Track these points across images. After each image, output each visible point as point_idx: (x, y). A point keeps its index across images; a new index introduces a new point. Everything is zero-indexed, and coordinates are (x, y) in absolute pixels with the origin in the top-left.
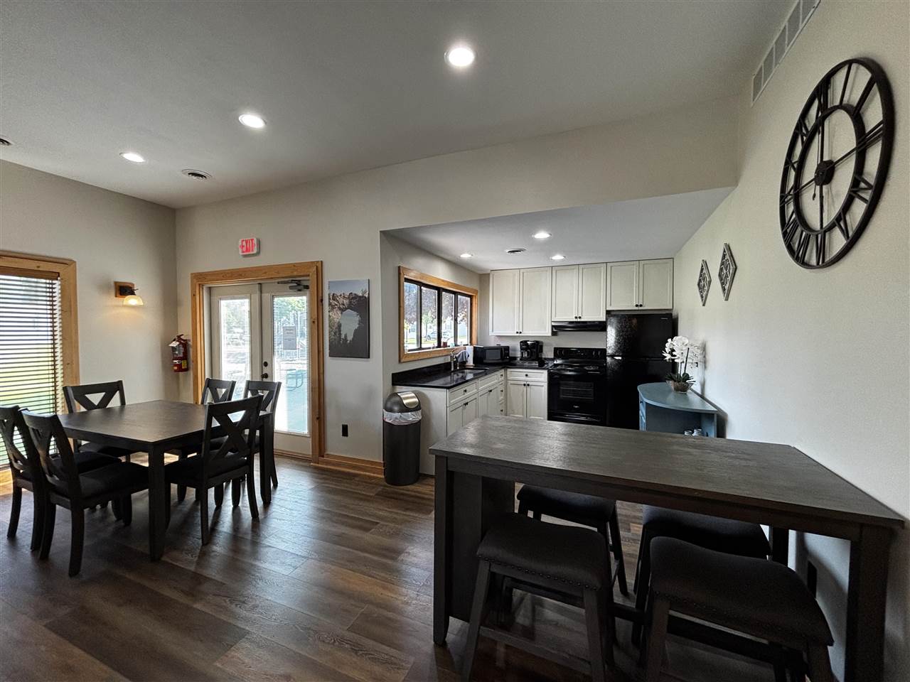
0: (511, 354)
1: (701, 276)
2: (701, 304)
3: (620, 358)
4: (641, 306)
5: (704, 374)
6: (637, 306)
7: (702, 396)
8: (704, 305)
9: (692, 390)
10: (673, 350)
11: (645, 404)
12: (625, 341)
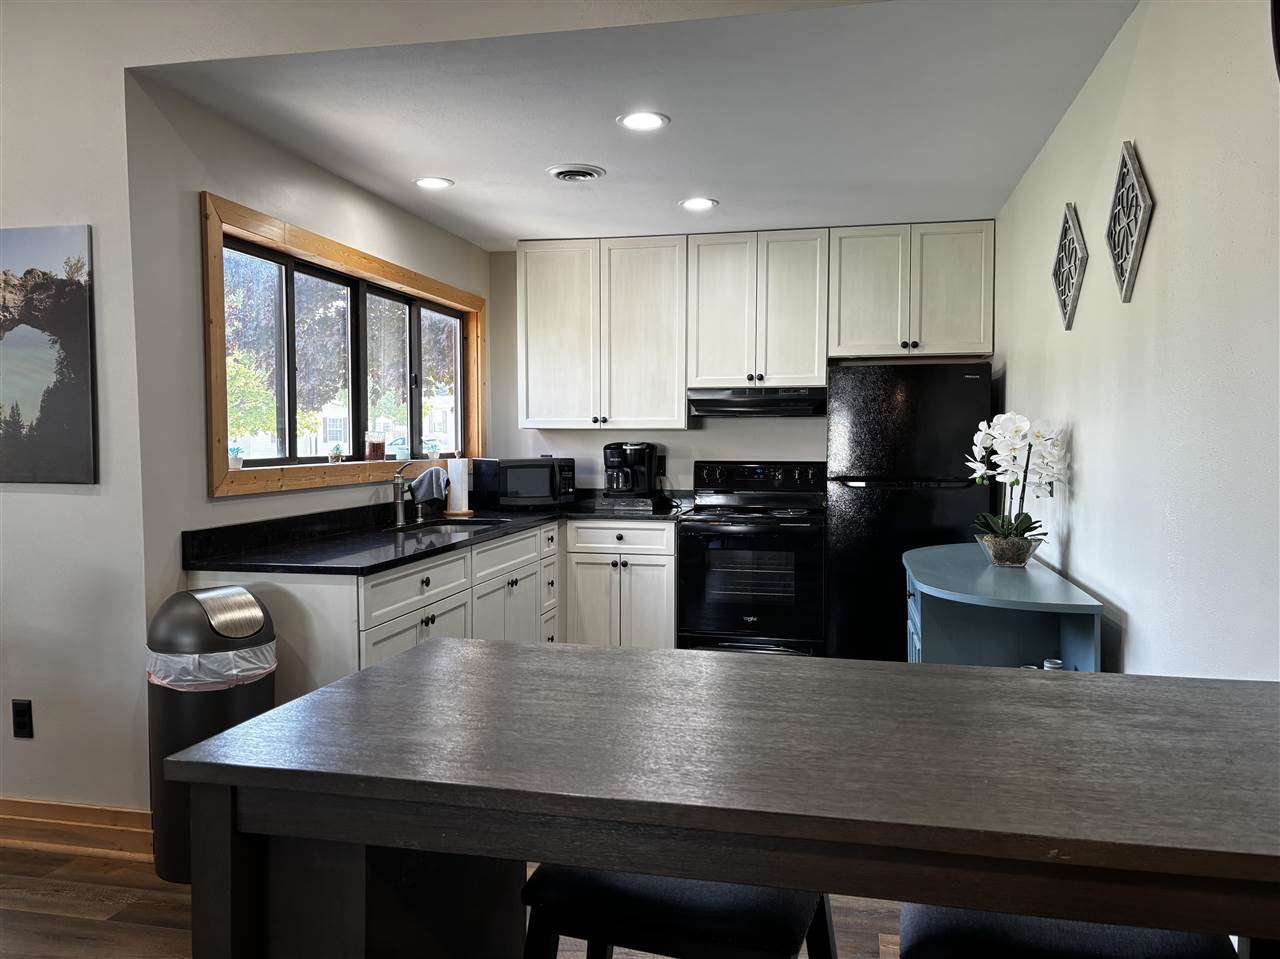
0: (581, 482)
1: (1062, 248)
2: (1062, 324)
3: (863, 484)
4: (915, 345)
5: (1068, 512)
6: (905, 345)
7: (1064, 573)
8: (1069, 327)
9: (1038, 558)
10: (992, 452)
11: (919, 596)
12: (873, 439)
